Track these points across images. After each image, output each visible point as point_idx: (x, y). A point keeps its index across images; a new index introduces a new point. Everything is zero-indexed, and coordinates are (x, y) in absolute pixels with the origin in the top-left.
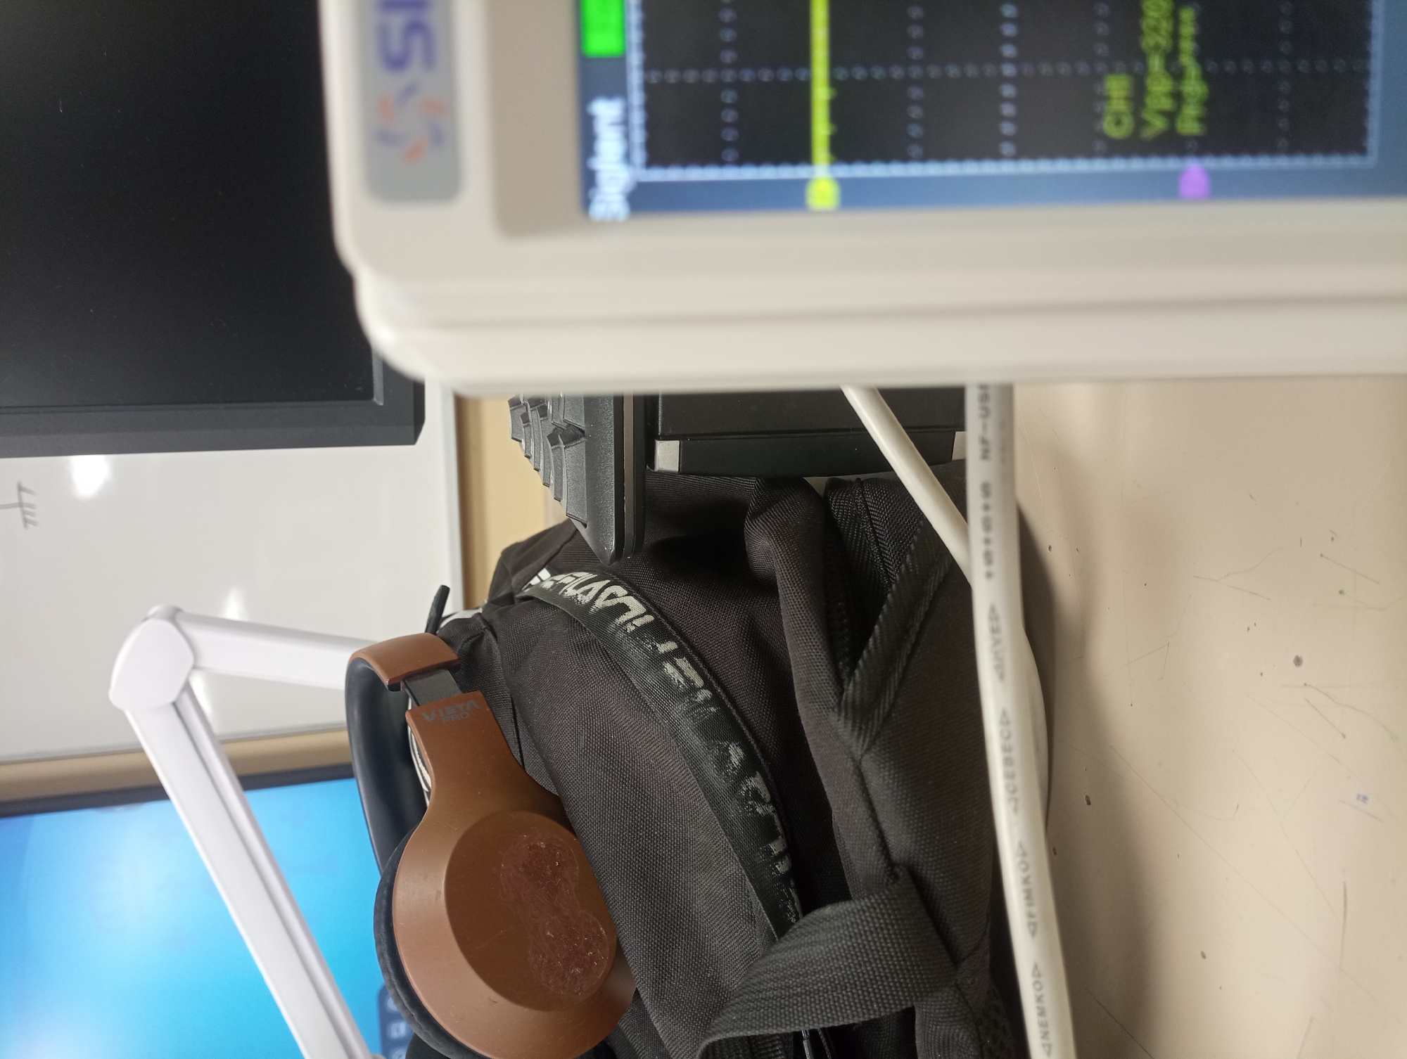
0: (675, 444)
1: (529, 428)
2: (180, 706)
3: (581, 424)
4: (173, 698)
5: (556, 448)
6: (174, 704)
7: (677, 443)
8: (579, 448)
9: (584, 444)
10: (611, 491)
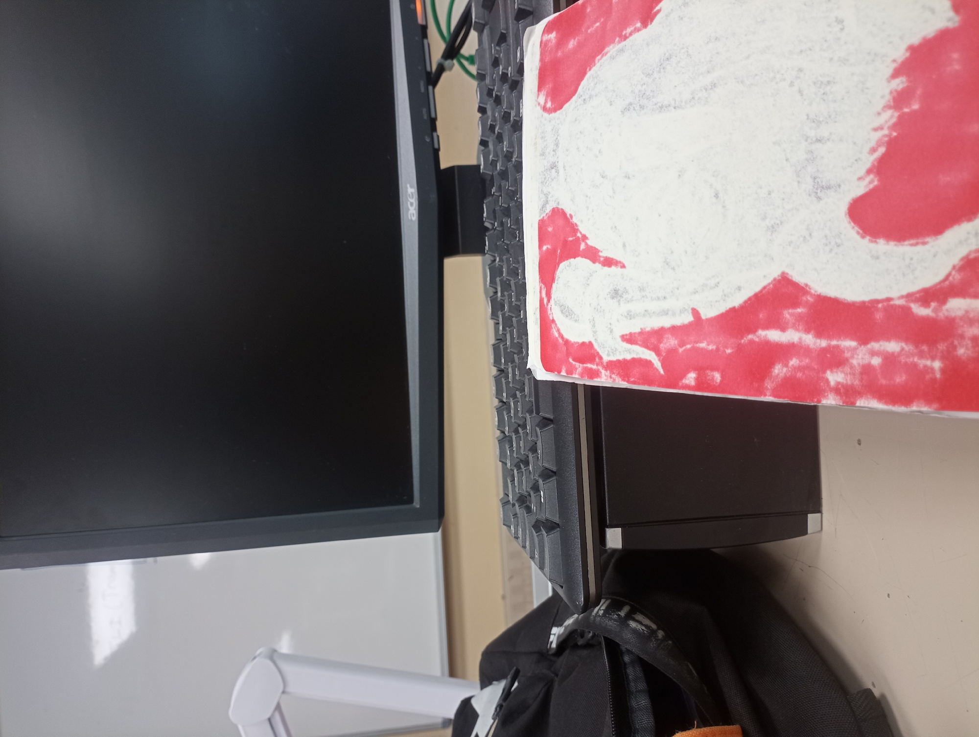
0: (619, 530)
1: (516, 518)
2: (273, 721)
3: (556, 519)
4: (268, 716)
5: (539, 535)
6: (269, 720)
7: (620, 529)
8: (556, 534)
9: (559, 533)
10: (579, 564)
